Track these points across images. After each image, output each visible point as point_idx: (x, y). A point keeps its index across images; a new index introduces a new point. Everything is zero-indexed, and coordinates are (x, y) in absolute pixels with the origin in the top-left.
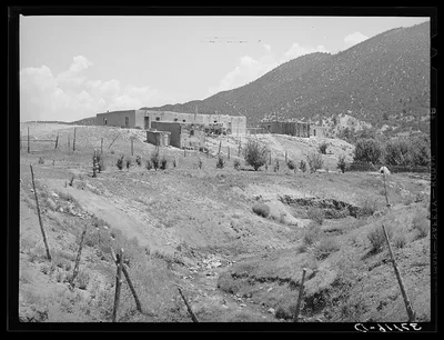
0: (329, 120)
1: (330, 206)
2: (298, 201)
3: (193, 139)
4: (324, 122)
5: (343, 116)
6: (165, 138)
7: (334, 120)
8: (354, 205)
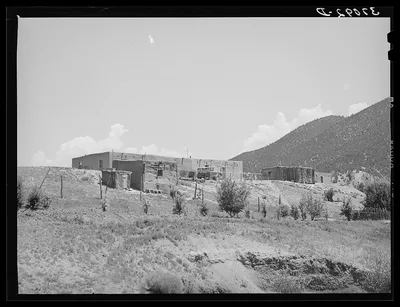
0: (344, 176)
1: (322, 271)
2: (269, 261)
3: (161, 181)
4: (339, 178)
5: (357, 172)
6: (124, 178)
7: (349, 176)
8: (360, 268)
